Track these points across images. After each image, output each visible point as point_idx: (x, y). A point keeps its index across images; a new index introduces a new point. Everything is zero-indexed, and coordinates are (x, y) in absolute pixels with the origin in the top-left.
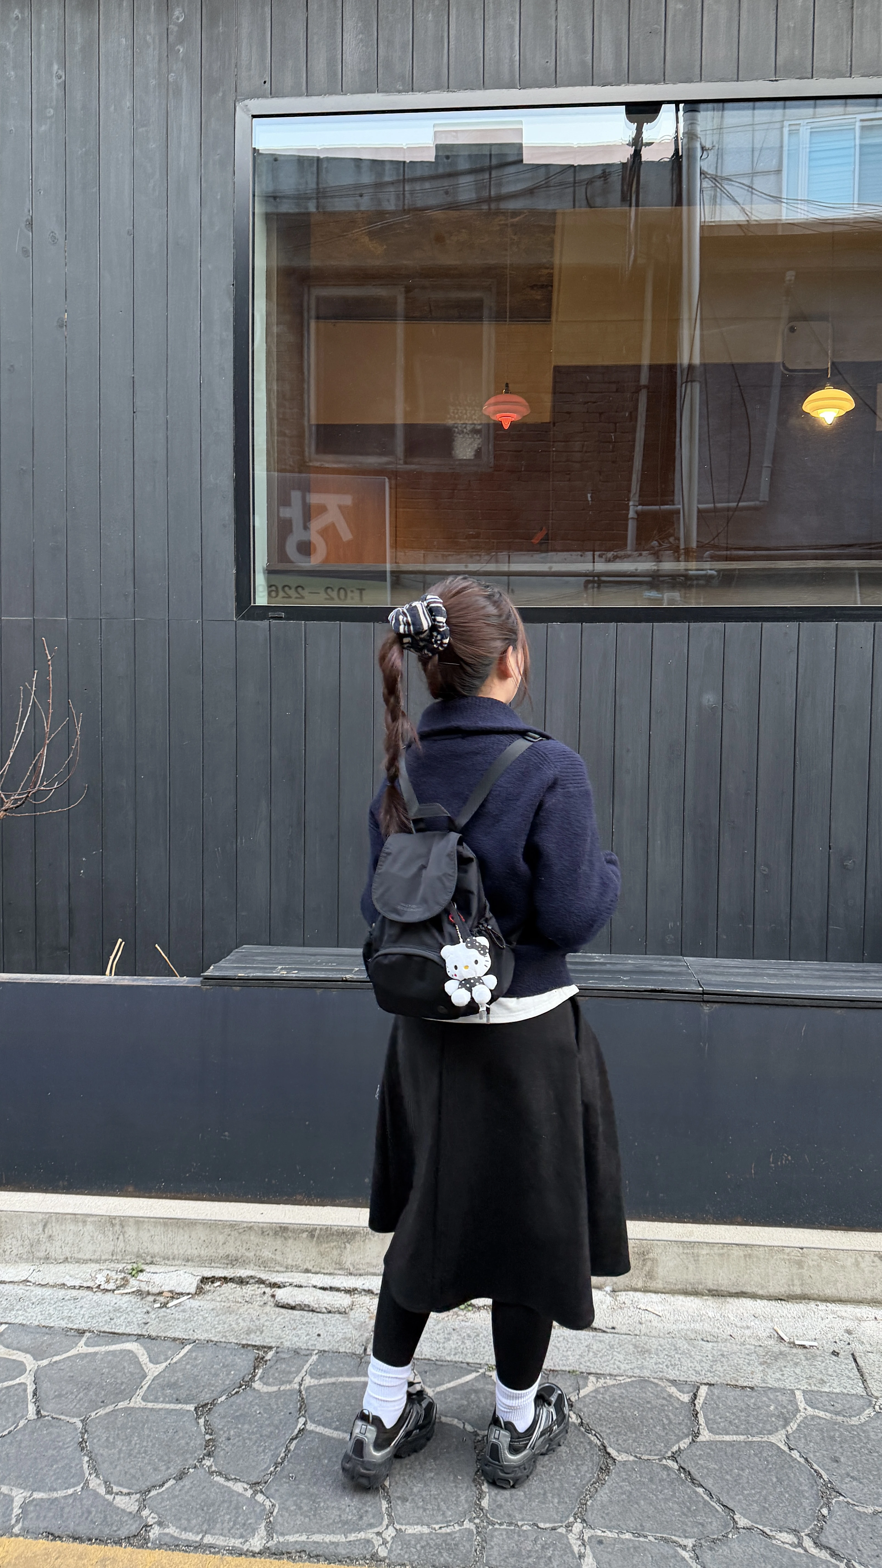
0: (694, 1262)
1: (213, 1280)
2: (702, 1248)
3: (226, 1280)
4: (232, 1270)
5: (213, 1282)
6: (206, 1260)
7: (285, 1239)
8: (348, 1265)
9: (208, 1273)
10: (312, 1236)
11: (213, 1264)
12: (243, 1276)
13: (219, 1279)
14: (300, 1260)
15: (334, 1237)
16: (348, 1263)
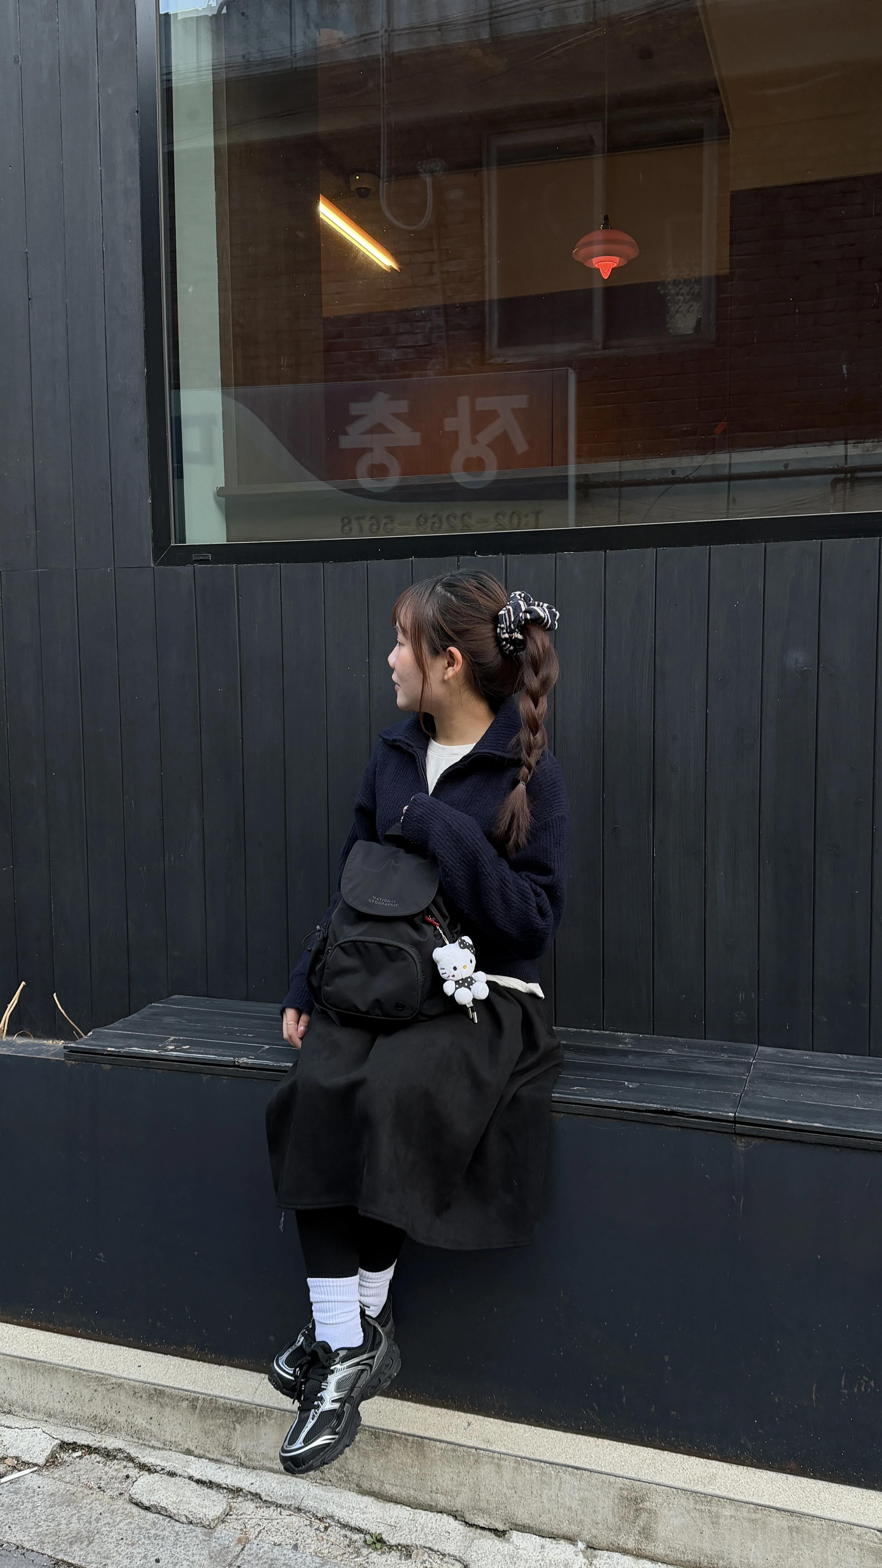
0: (711, 1526)
1: (74, 1446)
2: (724, 1507)
3: (89, 1450)
4: (98, 1437)
5: (74, 1450)
6: (71, 1419)
7: (162, 1406)
8: (238, 1452)
9: (69, 1437)
10: (194, 1407)
11: (78, 1425)
12: (109, 1448)
13: (82, 1447)
14: (180, 1435)
15: (221, 1413)
16: (239, 1449)
